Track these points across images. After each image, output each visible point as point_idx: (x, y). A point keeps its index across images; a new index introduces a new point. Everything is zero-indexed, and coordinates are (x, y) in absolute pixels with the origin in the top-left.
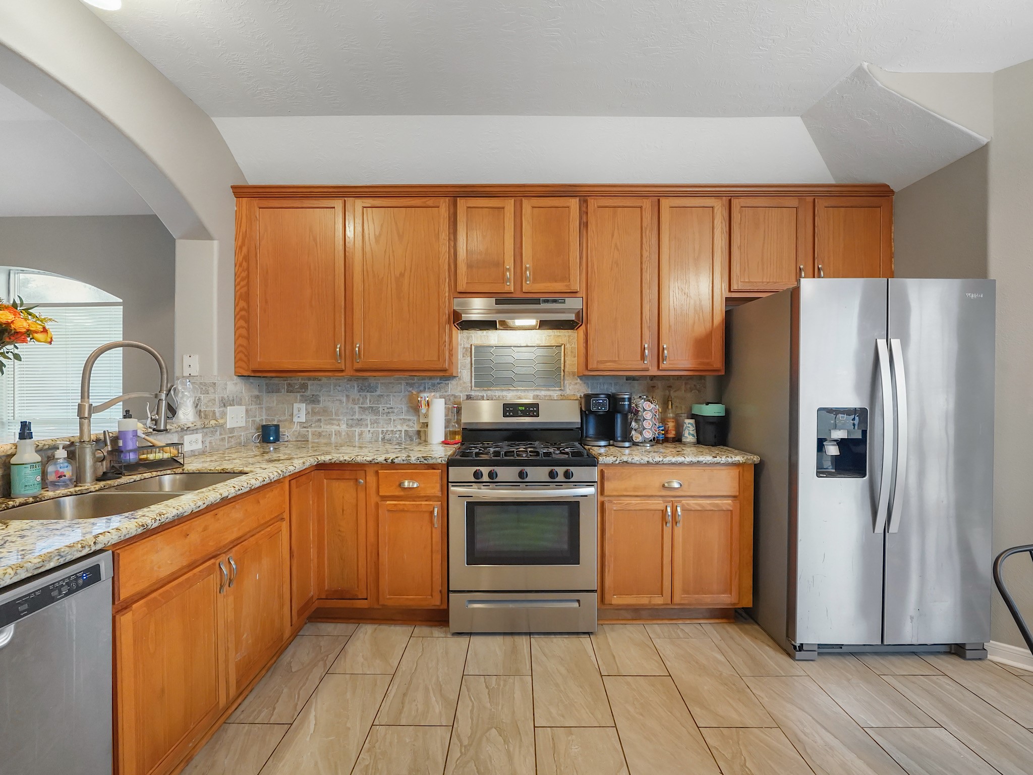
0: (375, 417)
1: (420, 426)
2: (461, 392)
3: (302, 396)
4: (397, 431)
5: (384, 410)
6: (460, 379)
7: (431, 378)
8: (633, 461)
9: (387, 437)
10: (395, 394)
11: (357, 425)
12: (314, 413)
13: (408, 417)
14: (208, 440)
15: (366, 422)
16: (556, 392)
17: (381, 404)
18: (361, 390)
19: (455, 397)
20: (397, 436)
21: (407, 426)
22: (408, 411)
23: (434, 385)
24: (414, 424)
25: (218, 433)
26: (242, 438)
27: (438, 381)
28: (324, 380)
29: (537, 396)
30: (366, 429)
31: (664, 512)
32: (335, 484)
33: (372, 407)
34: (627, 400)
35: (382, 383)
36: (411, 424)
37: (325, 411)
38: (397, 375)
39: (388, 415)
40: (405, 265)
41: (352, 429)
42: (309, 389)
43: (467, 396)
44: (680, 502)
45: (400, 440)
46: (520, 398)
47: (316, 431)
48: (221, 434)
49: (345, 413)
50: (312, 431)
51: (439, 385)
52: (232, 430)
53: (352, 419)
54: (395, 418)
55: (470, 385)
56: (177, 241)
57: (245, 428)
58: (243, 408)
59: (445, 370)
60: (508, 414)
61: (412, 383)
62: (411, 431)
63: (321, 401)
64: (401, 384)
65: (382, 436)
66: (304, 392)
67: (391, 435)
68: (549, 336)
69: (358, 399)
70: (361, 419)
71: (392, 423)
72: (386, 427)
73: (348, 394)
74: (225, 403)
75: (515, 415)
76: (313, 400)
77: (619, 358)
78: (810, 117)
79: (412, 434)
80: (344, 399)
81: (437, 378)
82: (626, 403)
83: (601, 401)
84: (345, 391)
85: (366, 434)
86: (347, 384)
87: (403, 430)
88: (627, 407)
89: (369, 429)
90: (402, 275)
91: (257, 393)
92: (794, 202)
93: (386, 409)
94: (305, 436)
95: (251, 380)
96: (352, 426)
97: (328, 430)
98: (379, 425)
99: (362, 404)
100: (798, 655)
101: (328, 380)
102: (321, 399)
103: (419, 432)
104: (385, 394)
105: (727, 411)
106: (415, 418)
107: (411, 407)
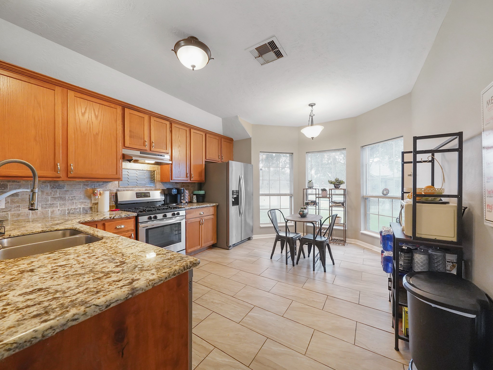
0: (63, 202)
1: (92, 205)
2: (114, 188)
4: (78, 208)
5: (69, 198)
7: (98, 182)
8: (193, 208)
9: (71, 212)
10: (76, 190)
11: (49, 207)
13: (85, 201)
15: (56, 205)
16: (153, 188)
17: (67, 195)
18: (53, 188)
19: (111, 191)
20: (78, 211)
21: (84, 205)
22: (85, 198)
23: (99, 185)
24: (88, 204)
29: (147, 189)
30: (56, 209)
31: (200, 221)
33: (61, 197)
34: (183, 190)
35: (68, 184)
36: (86, 204)
39: (72, 200)
40: (99, 130)
41: (46, 210)
42: (8, 188)
43: (117, 190)
44: (203, 218)
45: (80, 212)
46: (140, 190)
47: (15, 213)
49: (41, 201)
50: (11, 214)
51: (102, 185)
53: (46, 204)
54: (76, 201)
55: (118, 185)
59: (119, 179)
60: (138, 196)
61: (87, 184)
62: (86, 207)
63: (20, 195)
64: (80, 184)
65: (68, 211)
66: (4, 190)
67: (73, 211)
68: (151, 167)
69: (51, 193)
70: (53, 204)
71: (74, 204)
72: (70, 206)
73: (43, 190)
75: (141, 197)
77: (180, 176)
78: (223, 119)
79: (87, 209)
81: (102, 182)
83: (175, 190)
84: (40, 189)
85: (57, 211)
86: (42, 185)
87: (82, 208)
88: (183, 192)
89: (59, 208)
90: (97, 134)
92: (218, 138)
93: (70, 197)
96: (45, 208)
97: (26, 212)
98: (66, 206)
99: (53, 195)
100: (230, 248)
101: (26, 182)
103: (91, 208)
104: (70, 190)
105: (205, 192)
106: (89, 201)
107: (87, 196)
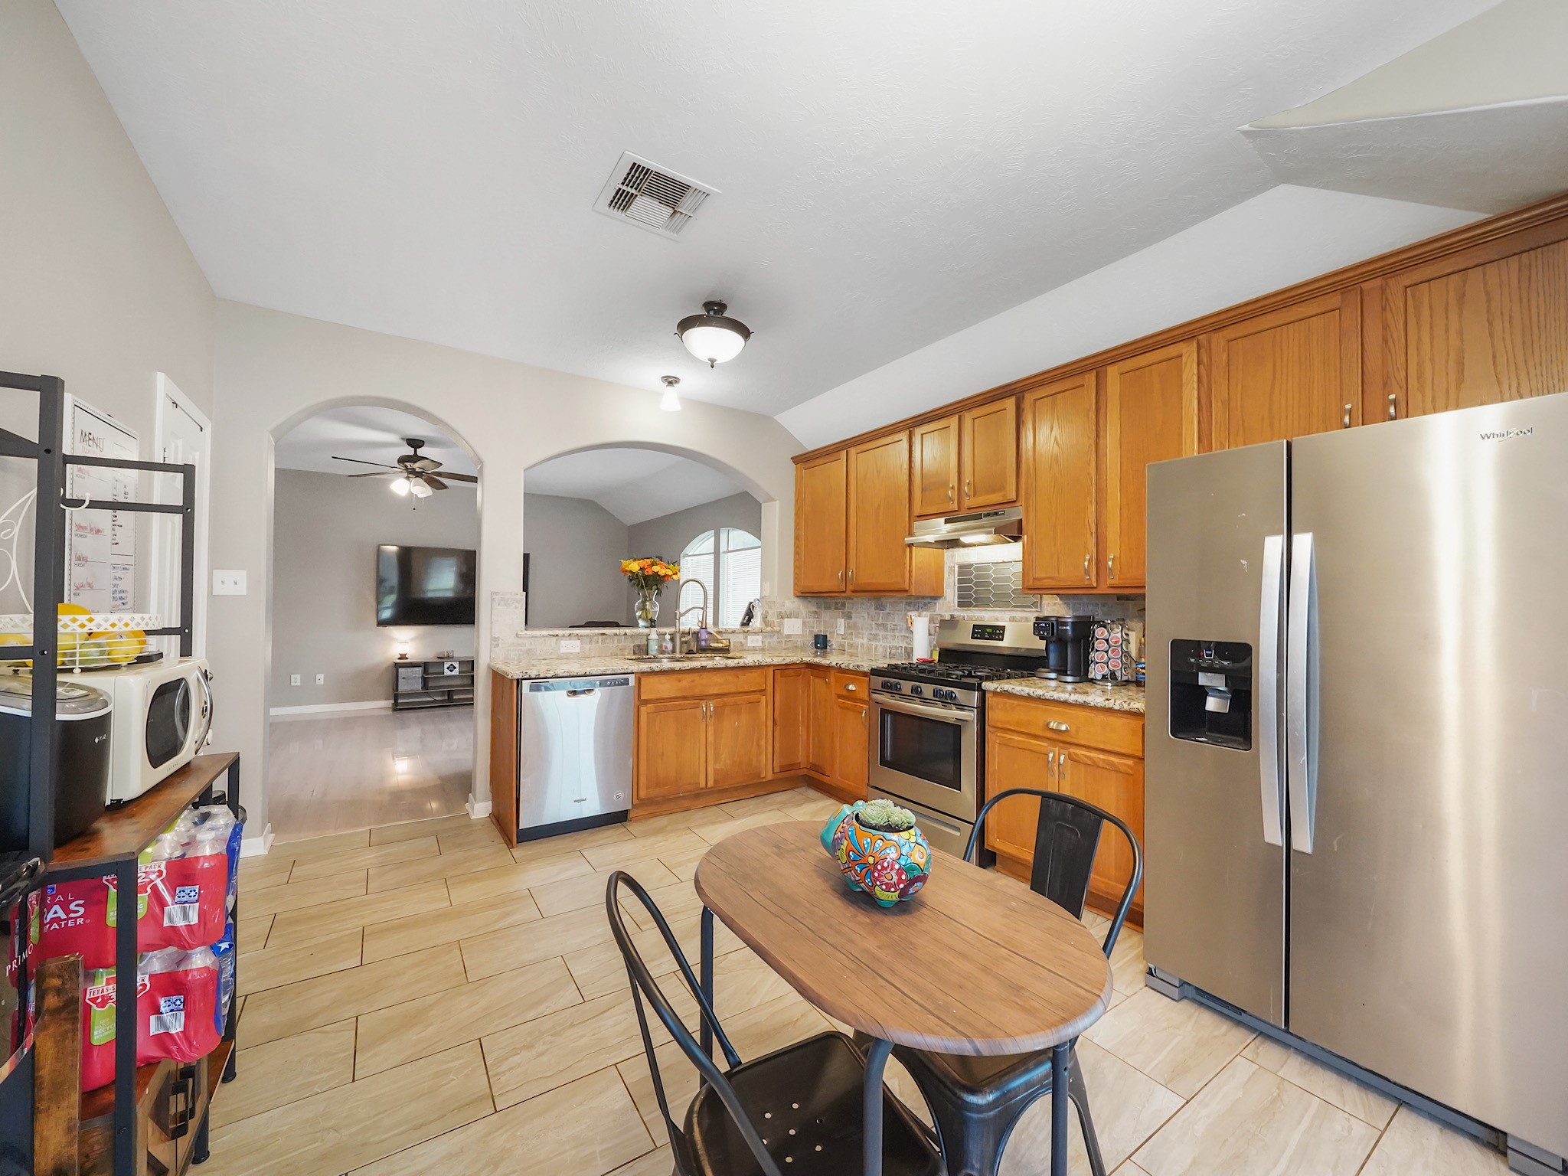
0: (885, 633)
2: (946, 611)
3: (843, 613)
4: (900, 646)
6: (945, 598)
8: (1014, 691)
11: (874, 639)
12: (849, 627)
13: (907, 635)
14: (767, 641)
17: (889, 621)
18: (876, 608)
19: (941, 616)
21: (906, 642)
23: (925, 604)
25: (776, 637)
26: (799, 643)
27: (929, 601)
28: (855, 599)
29: (1014, 617)
31: (1047, 757)
32: (817, 680)
33: (883, 624)
34: (1070, 624)
35: (889, 602)
37: (855, 626)
38: (898, 595)
39: (894, 632)
41: (870, 643)
42: (846, 607)
43: (951, 615)
44: (1066, 749)
45: (902, 654)
46: (997, 620)
48: (778, 638)
49: (867, 628)
50: (848, 642)
51: (931, 606)
52: (789, 636)
53: (871, 634)
54: (898, 634)
55: (953, 604)
56: (762, 505)
57: (803, 636)
58: (801, 620)
59: (906, 591)
60: (975, 635)
61: (911, 603)
63: (853, 617)
64: (902, 602)
65: (890, 650)
66: (843, 609)
67: (896, 650)
69: (875, 617)
70: (876, 634)
71: (896, 639)
72: (892, 642)
73: (869, 612)
74: (781, 616)
75: (979, 637)
76: (848, 616)
77: (1059, 573)
80: (866, 616)
82: (1068, 628)
83: (1044, 625)
84: (867, 609)
85: (880, 647)
86: (869, 603)
87: (904, 646)
91: (816, 610)
93: (892, 626)
94: (843, 646)
95: (809, 599)
96: (870, 640)
97: (856, 642)
98: (888, 640)
99: (877, 621)
101: (857, 599)
102: (853, 615)
104: (892, 612)
